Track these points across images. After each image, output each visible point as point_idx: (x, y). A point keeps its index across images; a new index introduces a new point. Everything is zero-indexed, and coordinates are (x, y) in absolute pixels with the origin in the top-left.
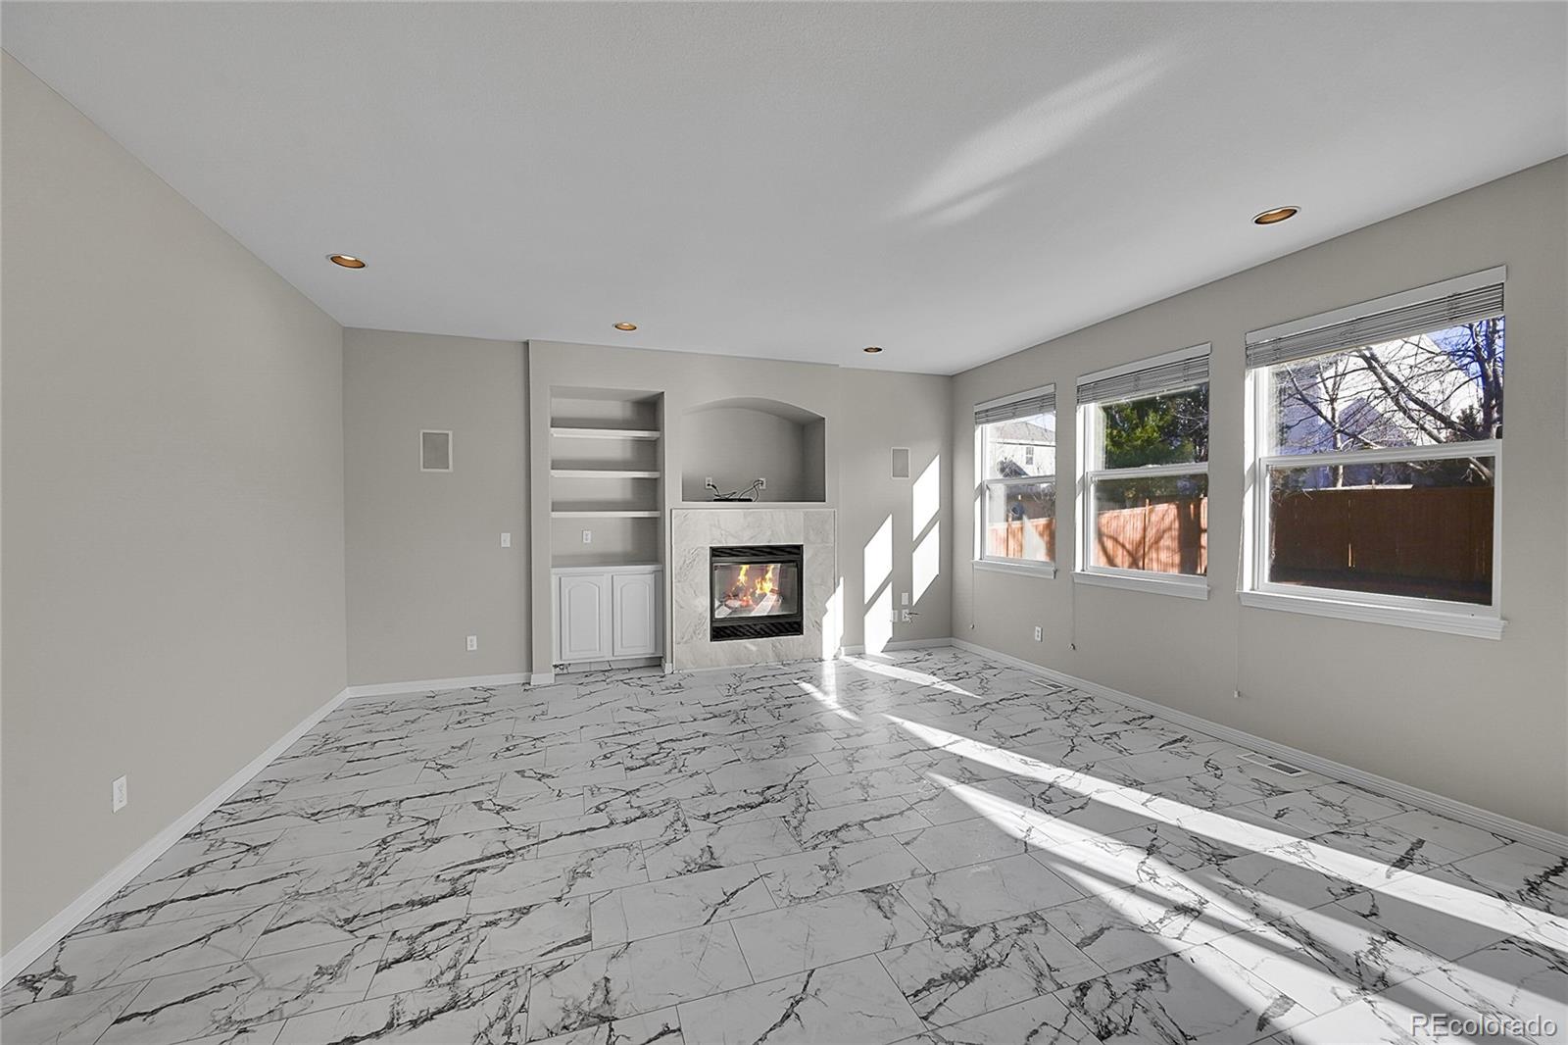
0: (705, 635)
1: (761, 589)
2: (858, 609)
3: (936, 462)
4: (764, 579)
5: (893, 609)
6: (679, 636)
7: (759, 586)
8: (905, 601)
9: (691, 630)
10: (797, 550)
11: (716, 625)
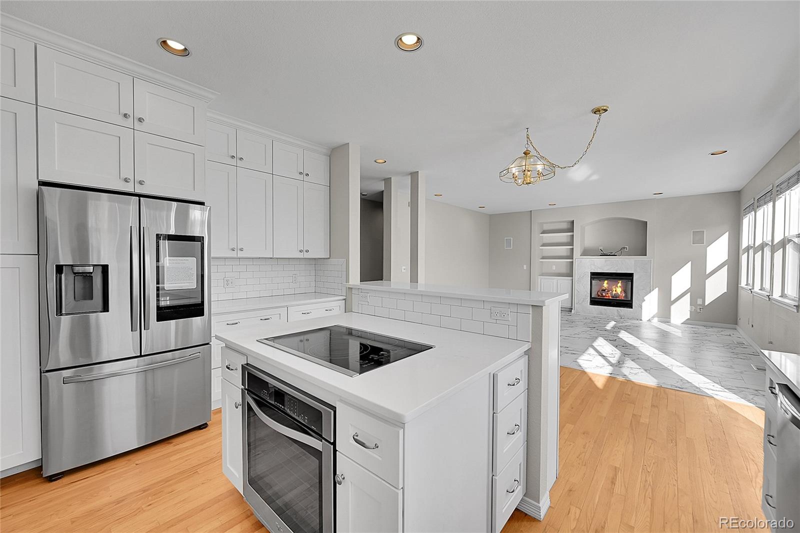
0: (588, 303)
1: (616, 291)
2: (666, 303)
3: (726, 236)
4: (617, 286)
5: (691, 305)
6: (578, 301)
7: (614, 290)
8: (700, 302)
9: (582, 300)
10: (631, 275)
11: (592, 299)
